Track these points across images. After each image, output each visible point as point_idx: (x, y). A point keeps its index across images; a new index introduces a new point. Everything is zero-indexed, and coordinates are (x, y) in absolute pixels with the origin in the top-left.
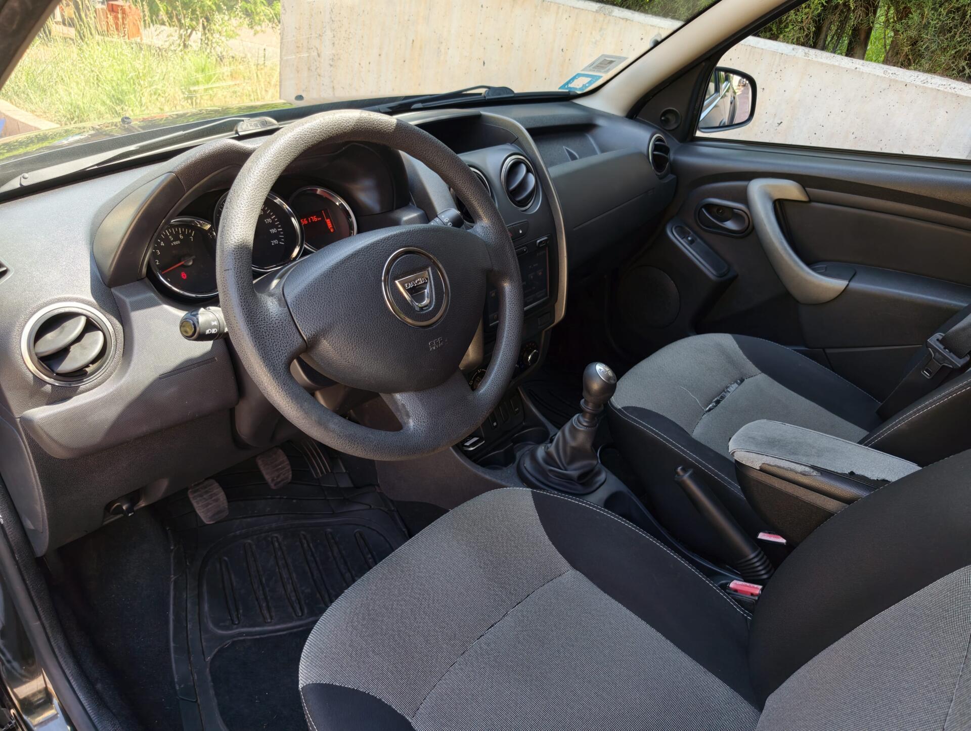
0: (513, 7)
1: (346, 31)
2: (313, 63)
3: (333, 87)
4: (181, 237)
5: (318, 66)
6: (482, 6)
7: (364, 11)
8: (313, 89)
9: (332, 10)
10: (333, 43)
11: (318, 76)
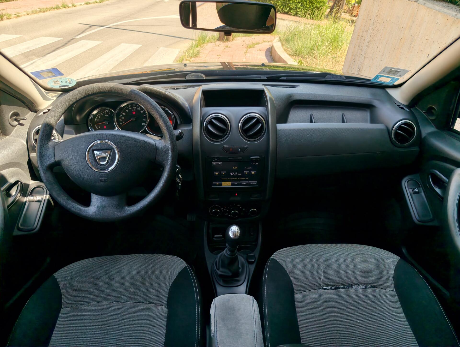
0: (452, 25)
1: (377, 30)
2: (361, 43)
3: (365, 57)
4: (109, 114)
5: (362, 45)
6: (437, 23)
7: (386, 20)
8: (358, 56)
9: (375, 19)
10: (371, 35)
11: (361, 50)
